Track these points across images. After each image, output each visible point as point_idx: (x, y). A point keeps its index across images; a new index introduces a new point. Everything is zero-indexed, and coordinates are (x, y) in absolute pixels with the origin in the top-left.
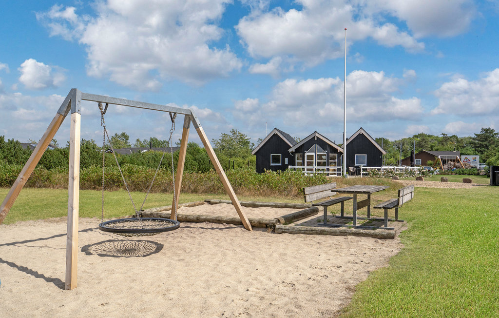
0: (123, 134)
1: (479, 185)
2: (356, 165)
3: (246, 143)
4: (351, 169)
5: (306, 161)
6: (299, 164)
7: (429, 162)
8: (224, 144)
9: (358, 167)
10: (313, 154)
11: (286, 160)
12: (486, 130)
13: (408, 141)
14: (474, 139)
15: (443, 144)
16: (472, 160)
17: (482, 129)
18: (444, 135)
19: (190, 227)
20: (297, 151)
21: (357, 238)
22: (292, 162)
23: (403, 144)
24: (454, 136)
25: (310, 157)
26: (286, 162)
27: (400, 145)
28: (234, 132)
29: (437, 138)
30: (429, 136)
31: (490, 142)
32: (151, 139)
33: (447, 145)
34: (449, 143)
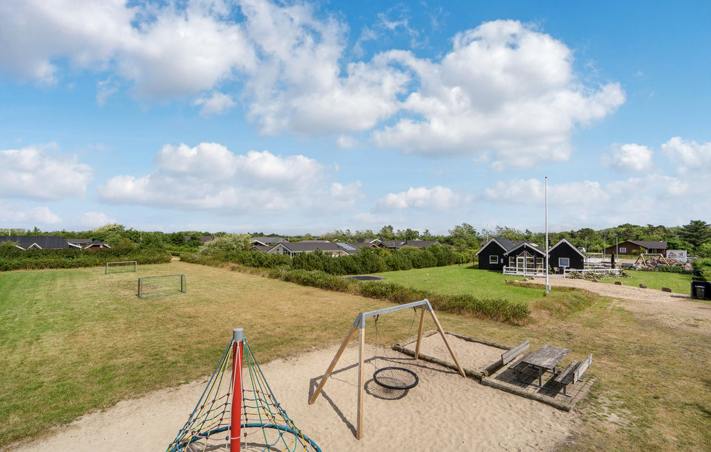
0: (390, 227)
1: (679, 297)
2: (560, 266)
3: (473, 232)
4: (556, 269)
5: (517, 262)
6: (511, 264)
7: (634, 251)
8: (457, 233)
9: (562, 267)
10: (523, 258)
11: (502, 260)
12: (696, 223)
13: (613, 230)
14: (682, 230)
15: (648, 234)
16: (678, 255)
17: (692, 221)
18: (650, 226)
19: (426, 367)
20: (510, 255)
21: (540, 405)
22: (506, 263)
23: (608, 233)
24: (661, 226)
25: (522, 260)
26: (502, 262)
27: (605, 235)
28: (465, 225)
29: (642, 229)
30: (634, 226)
31: (700, 232)
32: (408, 230)
33: (653, 234)
34: (654, 233)
